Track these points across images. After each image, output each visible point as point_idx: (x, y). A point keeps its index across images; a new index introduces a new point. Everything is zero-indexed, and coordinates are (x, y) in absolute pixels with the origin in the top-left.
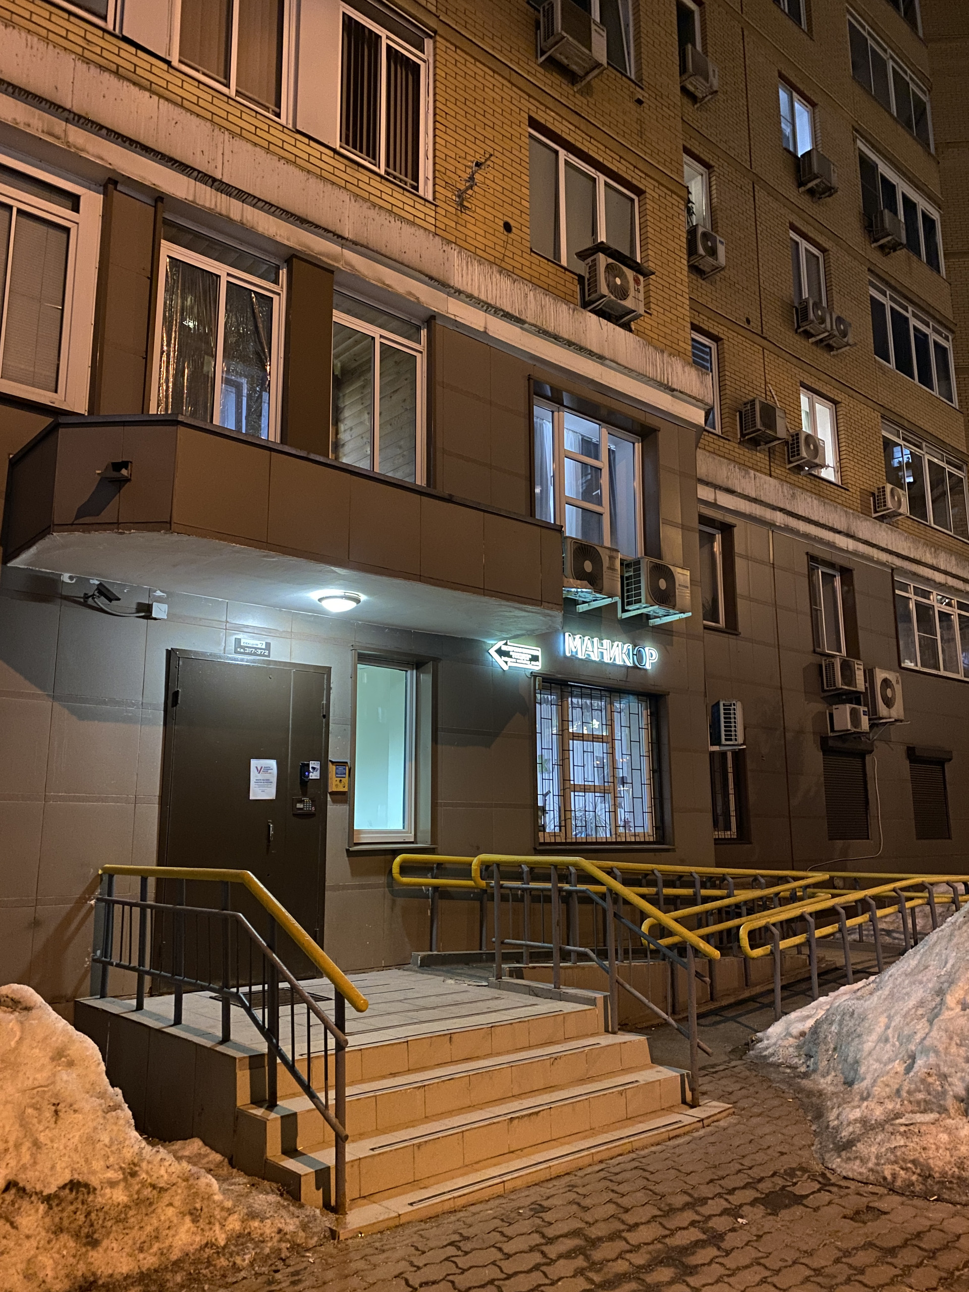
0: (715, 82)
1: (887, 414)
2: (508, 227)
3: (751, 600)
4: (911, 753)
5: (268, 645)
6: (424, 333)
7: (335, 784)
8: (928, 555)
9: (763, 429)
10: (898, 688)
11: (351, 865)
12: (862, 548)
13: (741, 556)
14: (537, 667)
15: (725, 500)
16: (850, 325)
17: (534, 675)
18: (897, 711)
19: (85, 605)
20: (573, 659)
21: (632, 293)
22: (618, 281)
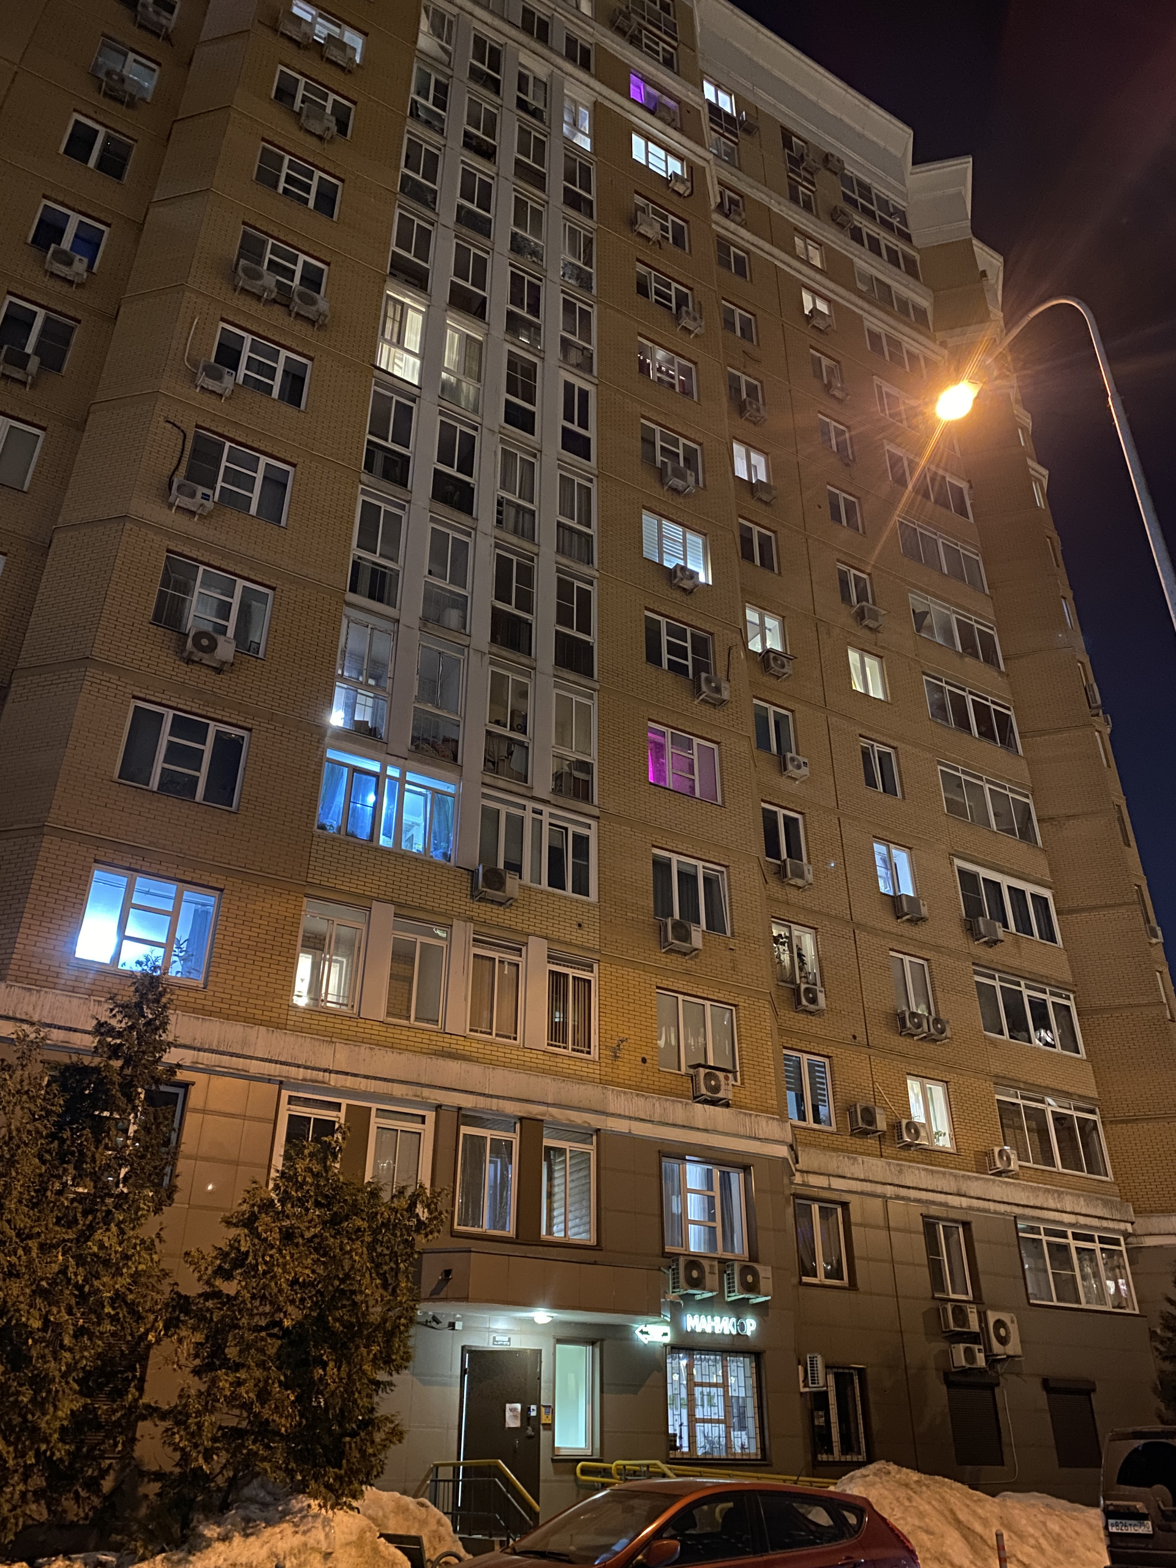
0: (810, 877)
1: (1000, 1081)
2: (644, 1060)
3: (868, 1259)
4: (1045, 1383)
5: (509, 1340)
6: (595, 1138)
7: (545, 1419)
8: (1051, 1201)
9: (864, 1126)
10: (1013, 1329)
11: (555, 1468)
12: (976, 1203)
13: (857, 1225)
14: (667, 1340)
15: (837, 1183)
16: (948, 1022)
17: (665, 1345)
18: (1014, 1347)
19: (426, 1325)
20: (693, 1331)
21: (723, 1087)
22: (713, 1083)
